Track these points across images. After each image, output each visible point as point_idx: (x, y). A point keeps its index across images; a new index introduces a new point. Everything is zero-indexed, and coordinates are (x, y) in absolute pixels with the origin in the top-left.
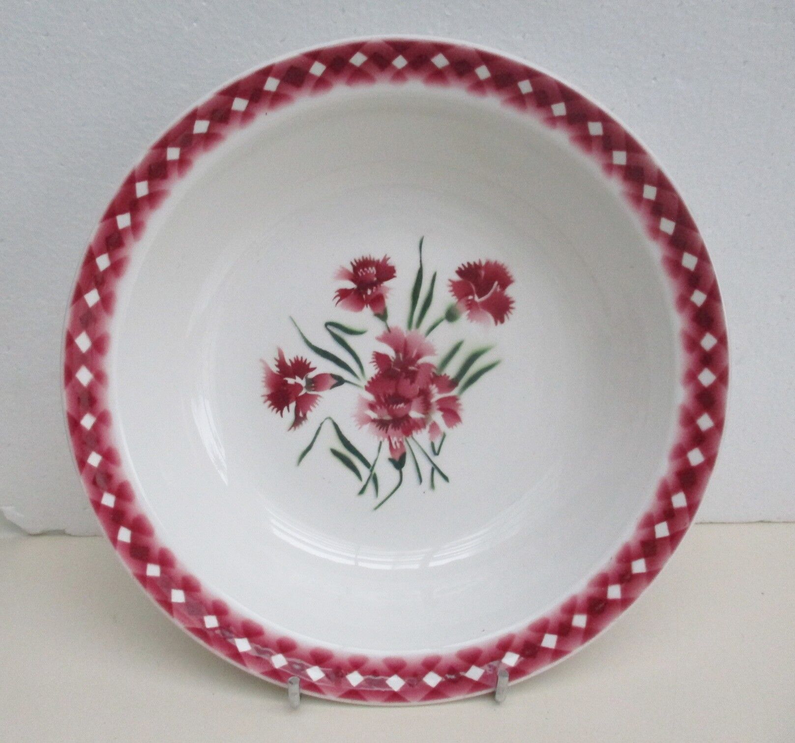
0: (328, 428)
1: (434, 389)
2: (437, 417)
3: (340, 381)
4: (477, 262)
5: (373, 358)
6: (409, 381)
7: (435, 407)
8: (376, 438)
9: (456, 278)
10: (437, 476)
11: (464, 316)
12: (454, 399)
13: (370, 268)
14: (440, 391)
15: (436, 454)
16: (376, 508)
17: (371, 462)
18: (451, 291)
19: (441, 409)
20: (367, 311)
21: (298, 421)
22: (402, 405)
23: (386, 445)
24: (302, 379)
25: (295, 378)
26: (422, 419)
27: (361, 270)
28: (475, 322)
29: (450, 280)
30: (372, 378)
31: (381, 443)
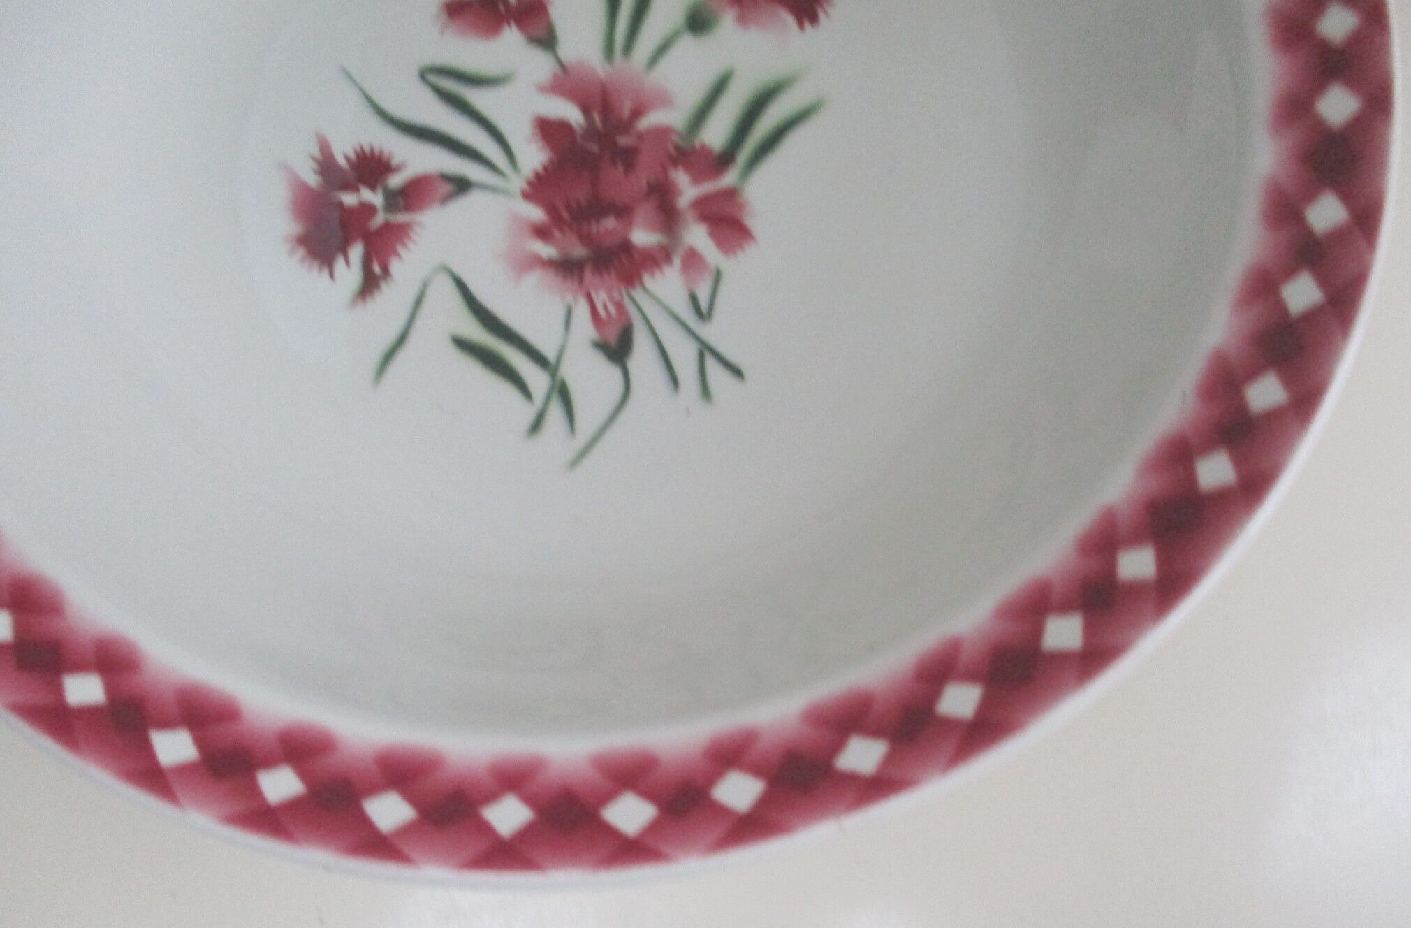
0: (442, 292)
1: (681, 177)
2: (697, 236)
3: (461, 185)
5: (535, 131)
6: (621, 168)
7: (689, 215)
8: (557, 301)
10: (714, 371)
11: (727, 20)
12: (731, 194)
14: (697, 181)
15: (703, 315)
16: (573, 465)
17: (551, 355)
19: (704, 219)
20: (511, 37)
21: (370, 284)
22: (610, 223)
23: (582, 312)
24: (373, 187)
25: (358, 192)
26: (662, 245)
28: (753, 29)
30: (537, 173)
31: (570, 309)
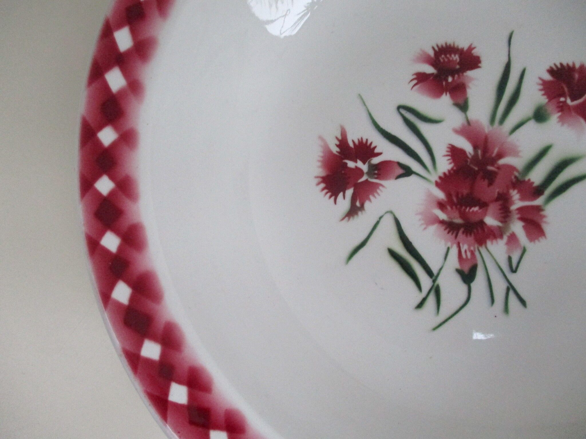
0: (388, 224)
1: (515, 195)
2: (517, 227)
3: (407, 172)
4: (571, 64)
5: (448, 151)
6: (486, 182)
7: (516, 216)
8: (443, 242)
9: (548, 77)
10: (512, 298)
11: (554, 118)
12: (538, 209)
13: (453, 56)
14: (522, 199)
15: (514, 271)
16: (435, 329)
17: (435, 271)
18: (541, 90)
19: (522, 219)
20: (446, 99)
21: (353, 211)
22: (476, 209)
23: (454, 252)
24: (364, 163)
25: (356, 162)
26: (499, 227)
27: (443, 56)
28: (566, 126)
29: (540, 79)
30: (445, 174)
31: (448, 249)
